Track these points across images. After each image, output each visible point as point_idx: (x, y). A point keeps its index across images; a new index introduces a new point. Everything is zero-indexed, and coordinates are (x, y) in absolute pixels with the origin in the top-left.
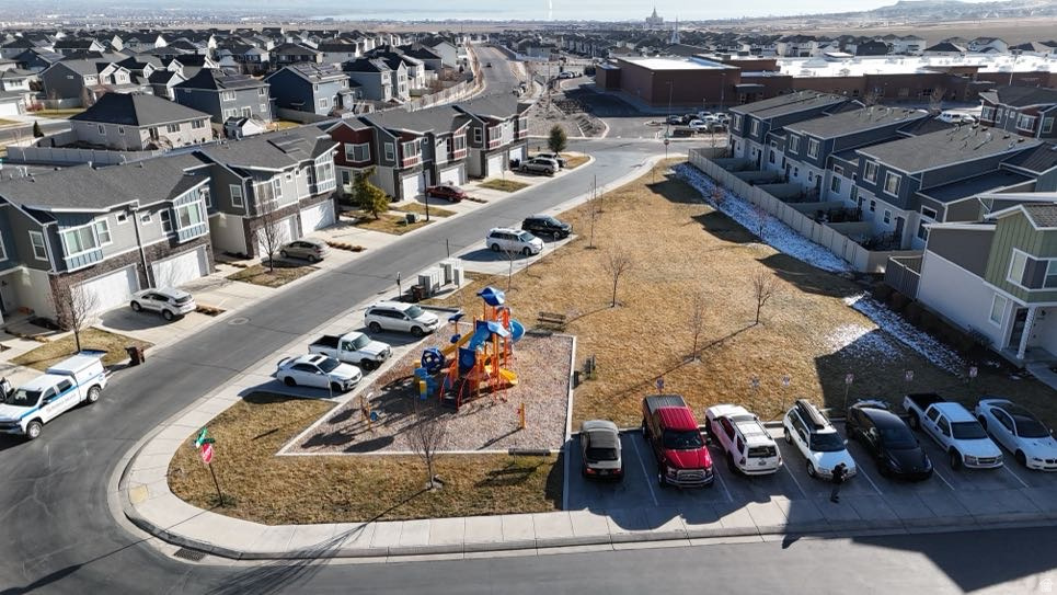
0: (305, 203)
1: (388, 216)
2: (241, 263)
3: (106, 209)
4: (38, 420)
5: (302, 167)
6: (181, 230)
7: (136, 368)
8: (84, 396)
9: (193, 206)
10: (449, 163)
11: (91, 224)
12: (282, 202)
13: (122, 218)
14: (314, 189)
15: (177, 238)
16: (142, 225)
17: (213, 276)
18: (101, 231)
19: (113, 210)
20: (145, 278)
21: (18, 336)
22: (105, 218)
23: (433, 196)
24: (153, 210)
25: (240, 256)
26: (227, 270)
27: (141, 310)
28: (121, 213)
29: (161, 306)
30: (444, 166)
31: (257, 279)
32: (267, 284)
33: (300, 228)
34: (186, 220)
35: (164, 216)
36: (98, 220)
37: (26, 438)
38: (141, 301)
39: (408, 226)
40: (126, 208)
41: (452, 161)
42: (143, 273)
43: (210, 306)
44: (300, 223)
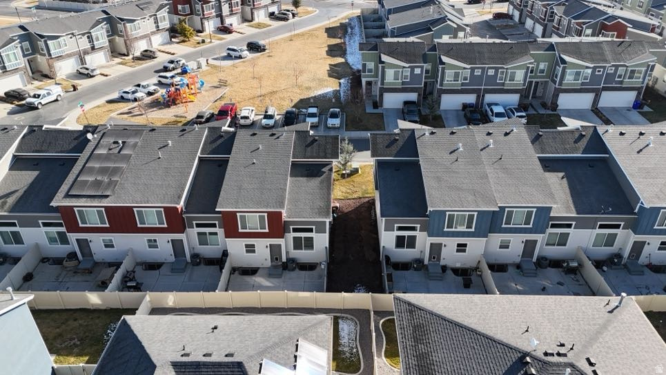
0: (153, 33)
1: (195, 40)
2: (124, 58)
3: (64, 34)
4: (40, 103)
5: (151, 16)
6: (95, 43)
7: (74, 92)
8: (55, 98)
9: (101, 34)
10: (231, 14)
11: (59, 40)
12: (141, 32)
13: (71, 38)
14: (158, 27)
15: (94, 46)
16: (79, 41)
17: (110, 63)
18: (63, 42)
19: (67, 35)
20: (83, 61)
21: (37, 80)
22: (64, 38)
23: (221, 30)
24: (83, 34)
25: (124, 55)
26: (118, 60)
27: (80, 73)
28: (71, 36)
29: (86, 72)
30: (227, 16)
31: (128, 64)
32: (130, 66)
33: (151, 44)
34: (97, 39)
35: (88, 37)
36: (61, 38)
37: (37, 108)
38: (80, 70)
39: (202, 44)
40: (73, 34)
41: (232, 13)
42: (81, 60)
43: (105, 73)
44: (151, 41)
